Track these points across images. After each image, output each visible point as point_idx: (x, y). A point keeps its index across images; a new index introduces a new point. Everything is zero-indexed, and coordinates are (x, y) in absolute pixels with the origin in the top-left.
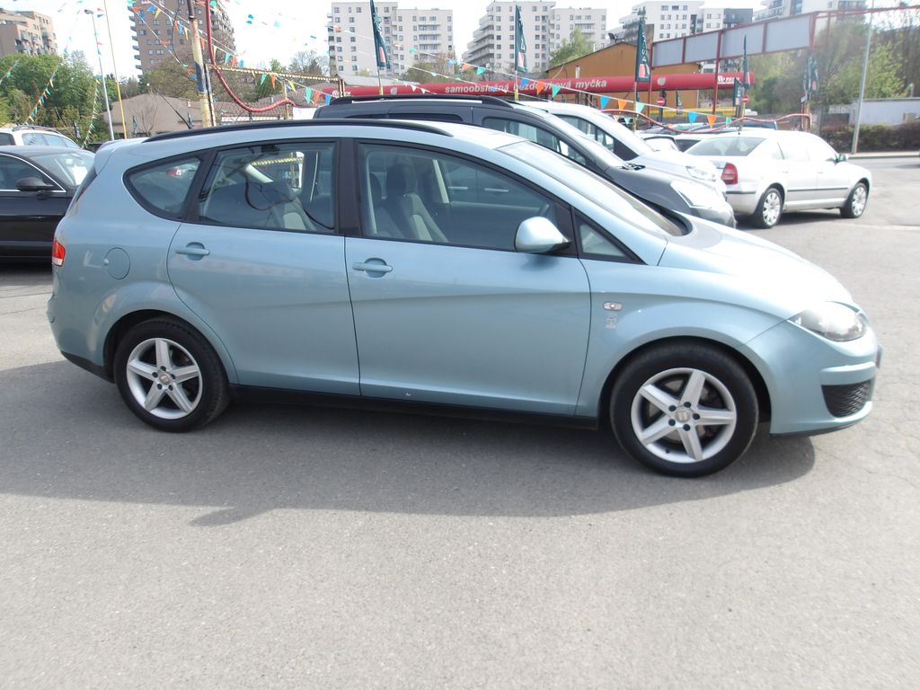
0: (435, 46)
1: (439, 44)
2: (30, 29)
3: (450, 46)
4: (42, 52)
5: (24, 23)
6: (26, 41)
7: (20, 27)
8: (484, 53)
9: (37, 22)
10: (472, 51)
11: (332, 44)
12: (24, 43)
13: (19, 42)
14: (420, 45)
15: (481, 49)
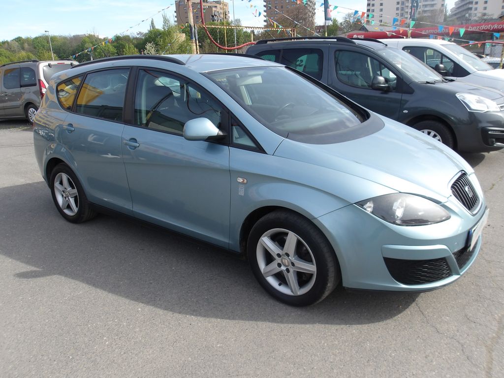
0: (432, 5)
1: (436, 4)
2: (218, 9)
3: (443, 5)
4: (222, 20)
5: (216, 7)
6: (216, 15)
7: (214, 9)
8: (465, 7)
9: (221, 6)
10: (457, 6)
11: (369, 8)
12: (215, 17)
13: (213, 16)
14: (423, 5)
15: (463, 5)
